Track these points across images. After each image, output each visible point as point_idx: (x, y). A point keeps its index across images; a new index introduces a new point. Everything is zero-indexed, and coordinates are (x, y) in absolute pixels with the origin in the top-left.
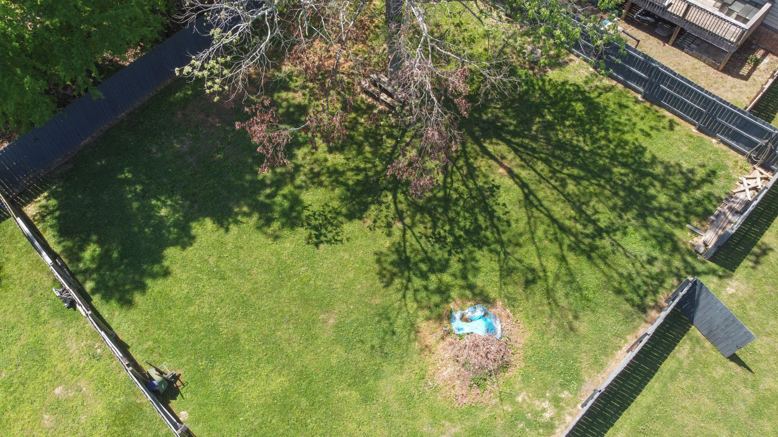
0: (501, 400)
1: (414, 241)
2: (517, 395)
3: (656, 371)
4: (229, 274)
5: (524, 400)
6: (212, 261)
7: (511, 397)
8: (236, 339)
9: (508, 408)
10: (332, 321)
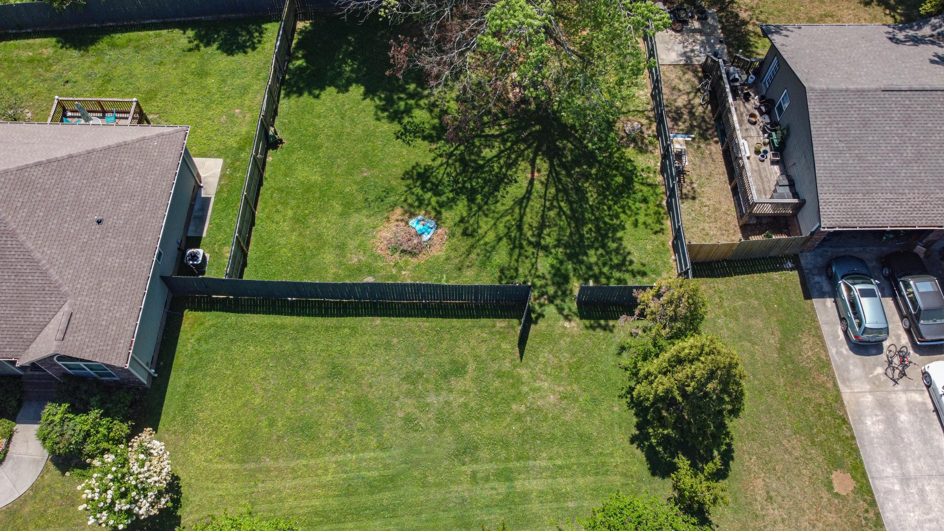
0: (395, 265)
1: (442, 172)
2: (404, 270)
3: (477, 318)
4: (347, 118)
5: (405, 275)
6: (347, 107)
7: (401, 269)
8: (319, 148)
9: (394, 271)
10: (365, 174)
